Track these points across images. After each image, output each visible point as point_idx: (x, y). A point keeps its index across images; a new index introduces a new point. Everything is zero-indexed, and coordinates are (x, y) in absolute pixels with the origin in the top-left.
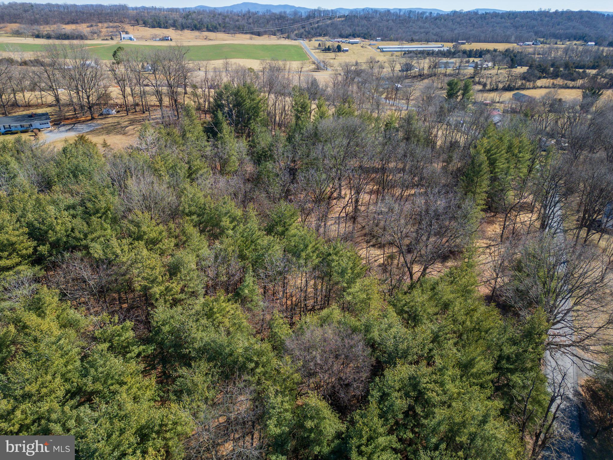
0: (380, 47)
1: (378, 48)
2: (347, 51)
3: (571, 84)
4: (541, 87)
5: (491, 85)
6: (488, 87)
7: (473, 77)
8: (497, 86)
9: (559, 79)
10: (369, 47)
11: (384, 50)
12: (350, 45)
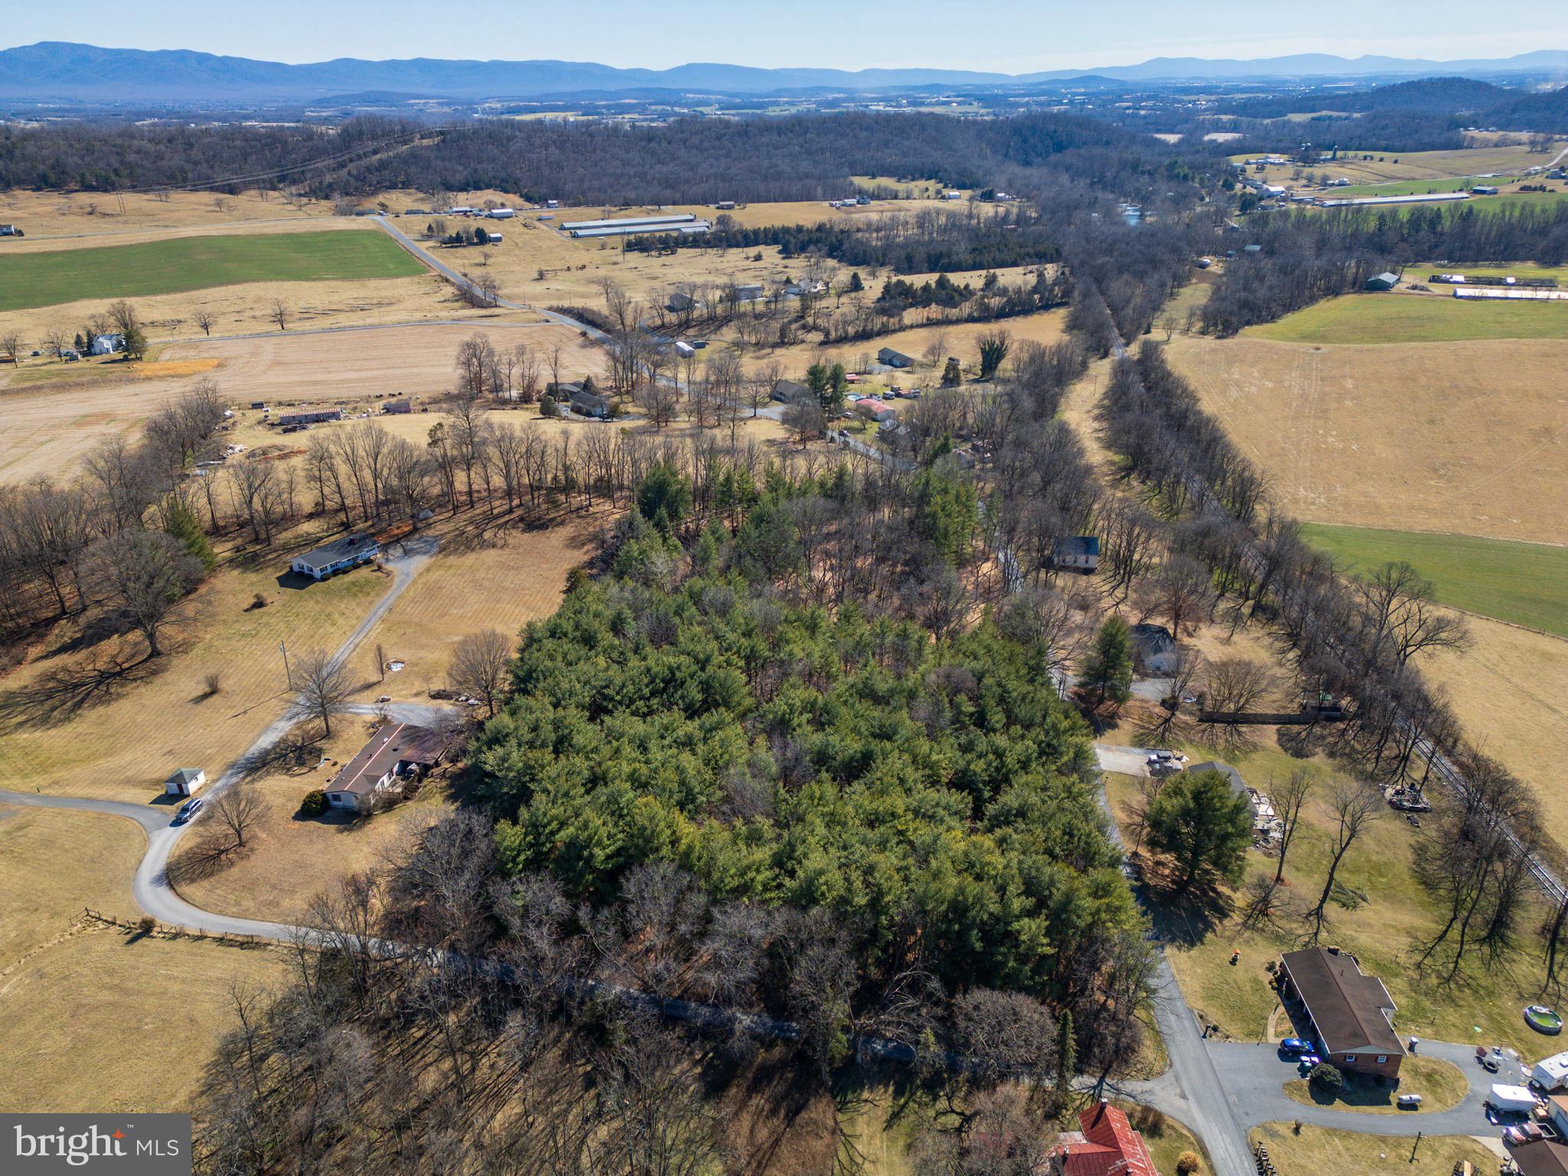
0: (567, 225)
1: (563, 228)
2: (499, 239)
3: (954, 313)
4: (912, 327)
5: (836, 330)
6: (833, 335)
7: (802, 317)
8: (846, 332)
9: (933, 306)
10: (538, 224)
11: (580, 232)
12: (495, 221)
